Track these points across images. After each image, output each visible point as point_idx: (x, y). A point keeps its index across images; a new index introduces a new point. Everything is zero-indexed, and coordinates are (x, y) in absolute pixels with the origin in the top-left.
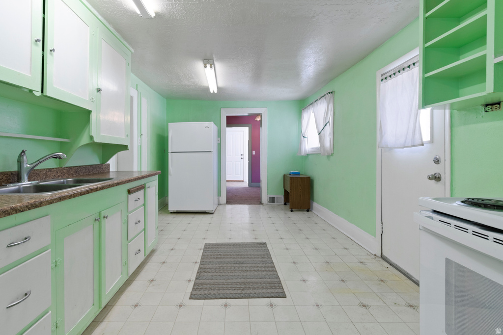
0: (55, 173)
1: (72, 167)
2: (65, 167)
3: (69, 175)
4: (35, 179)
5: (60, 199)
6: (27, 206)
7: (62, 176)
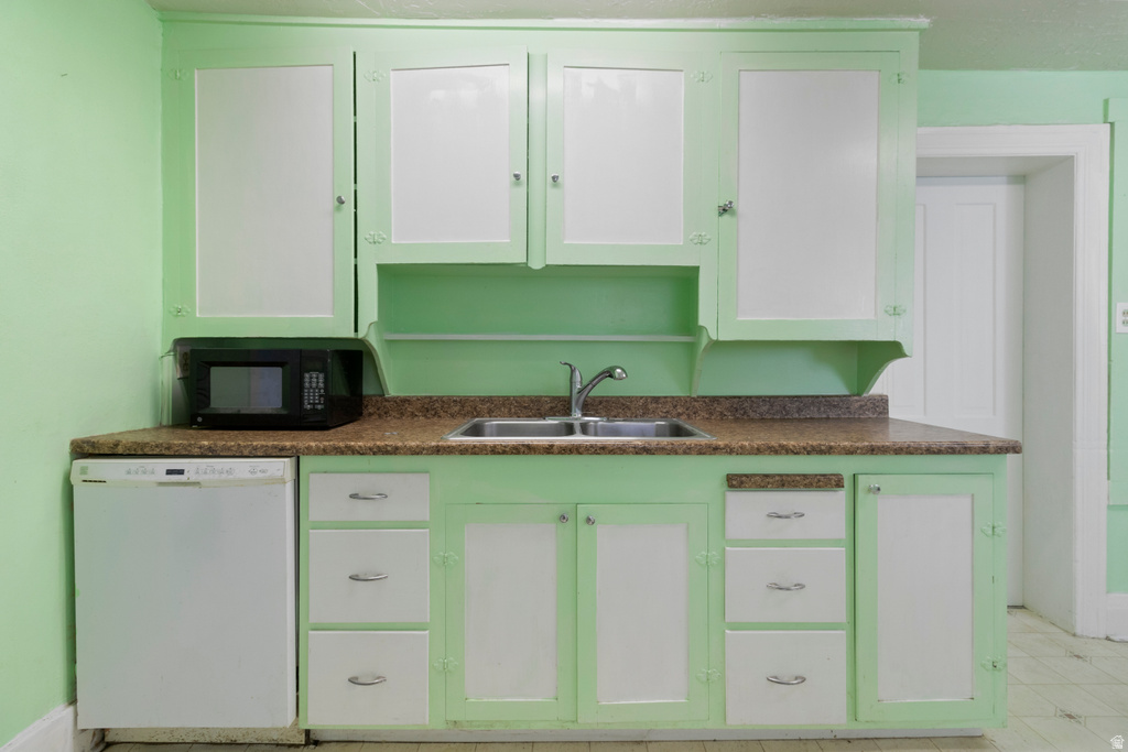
0: (668, 407)
1: (721, 397)
2: (698, 397)
3: (711, 414)
4: (619, 413)
5: (438, 451)
6: (370, 449)
7: (688, 415)
